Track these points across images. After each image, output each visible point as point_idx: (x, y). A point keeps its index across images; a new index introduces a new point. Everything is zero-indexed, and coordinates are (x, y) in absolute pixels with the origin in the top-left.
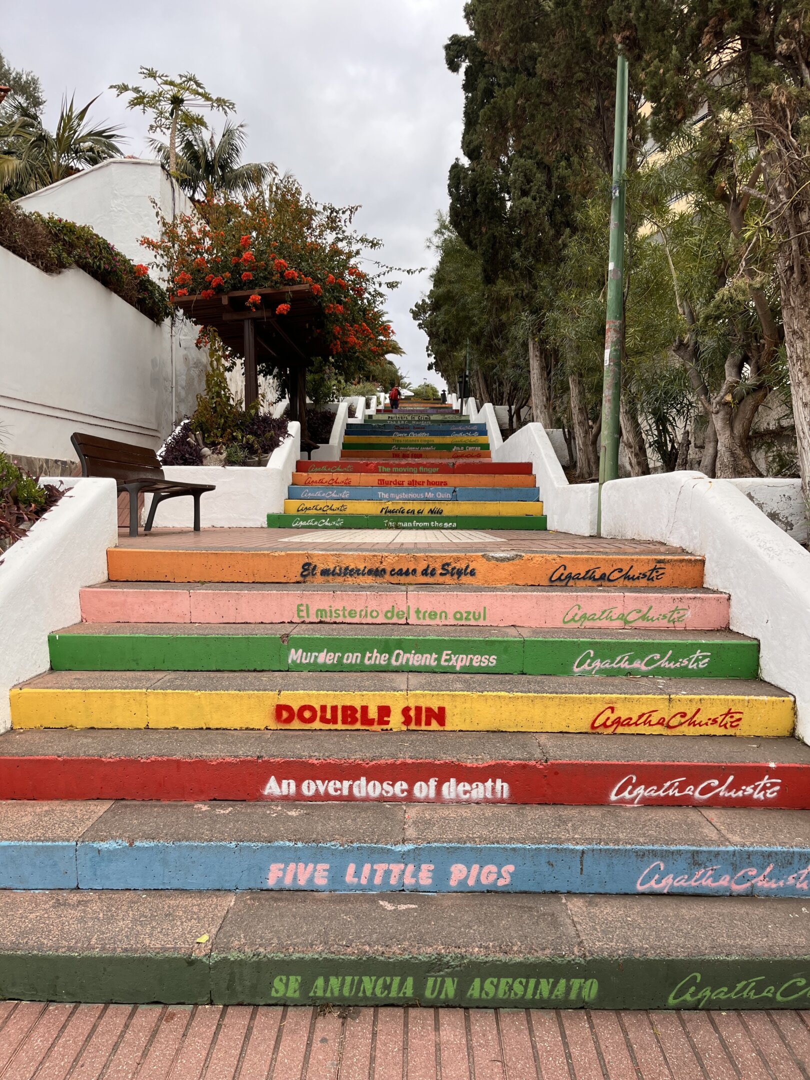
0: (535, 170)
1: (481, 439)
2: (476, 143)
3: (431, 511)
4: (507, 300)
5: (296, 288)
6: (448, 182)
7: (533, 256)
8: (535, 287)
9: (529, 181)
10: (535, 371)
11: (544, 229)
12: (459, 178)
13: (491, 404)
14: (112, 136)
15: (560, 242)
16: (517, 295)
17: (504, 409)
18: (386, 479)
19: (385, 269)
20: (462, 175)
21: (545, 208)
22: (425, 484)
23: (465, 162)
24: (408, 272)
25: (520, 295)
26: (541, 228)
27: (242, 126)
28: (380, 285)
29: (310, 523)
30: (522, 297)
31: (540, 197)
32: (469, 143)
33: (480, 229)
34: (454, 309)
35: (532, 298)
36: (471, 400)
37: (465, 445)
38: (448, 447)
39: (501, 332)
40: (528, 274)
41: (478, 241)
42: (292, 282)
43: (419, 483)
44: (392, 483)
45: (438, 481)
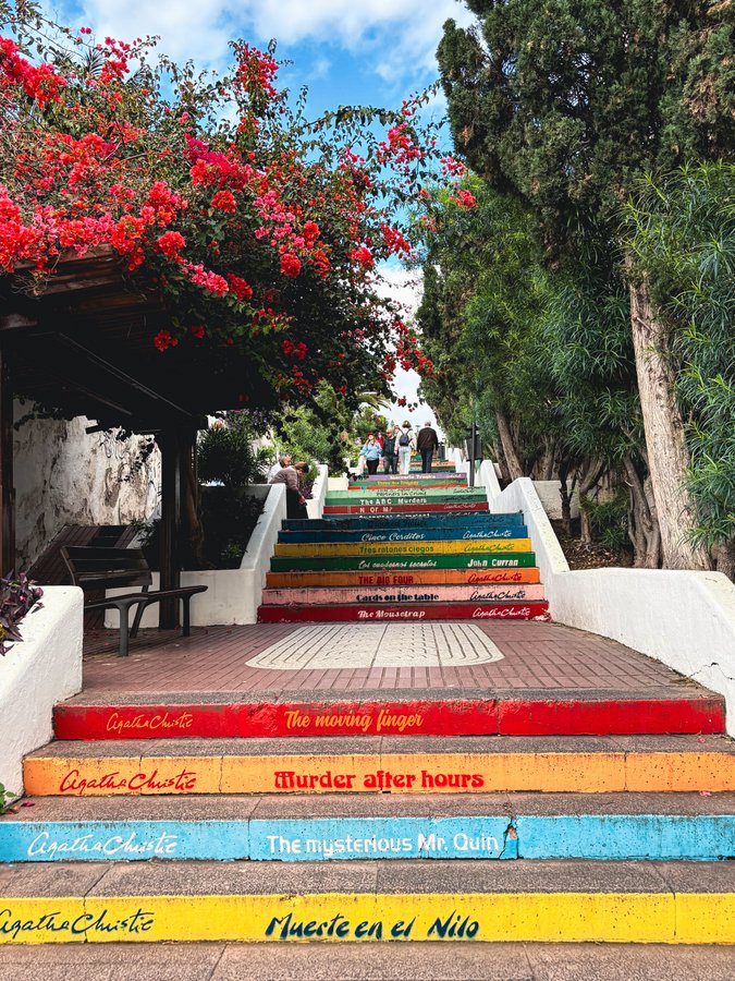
1: (518, 545)
3: (440, 927)
13: (527, 480)
17: (552, 487)
18: (299, 772)
22: (419, 781)
36: (488, 464)
37: (491, 556)
38: (457, 562)
43: (397, 784)
44: (317, 784)
45: (455, 772)
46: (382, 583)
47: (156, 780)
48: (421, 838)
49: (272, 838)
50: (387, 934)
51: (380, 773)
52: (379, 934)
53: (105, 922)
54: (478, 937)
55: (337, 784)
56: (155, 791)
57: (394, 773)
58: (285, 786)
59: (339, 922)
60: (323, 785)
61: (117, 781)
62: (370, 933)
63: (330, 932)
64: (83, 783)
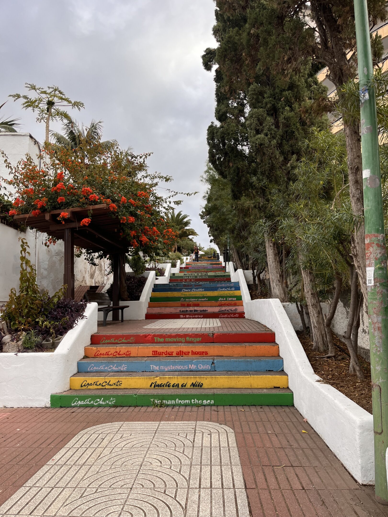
0: (265, 115)
1: (236, 293)
2: (223, 110)
3: (193, 385)
4: (249, 209)
5: (97, 206)
6: (207, 137)
7: (268, 177)
8: (268, 200)
9: (261, 124)
10: (271, 256)
11: (275, 156)
12: (213, 134)
13: (241, 270)
14: (13, 124)
15: (289, 165)
16: (255, 207)
17: (249, 272)
18: (159, 351)
19: (173, 193)
20: (215, 131)
21: (275, 141)
22: (190, 354)
23: (218, 124)
24: (187, 195)
25: (257, 206)
26: (273, 155)
27: (100, 122)
28: (170, 203)
29: (87, 402)
30: (259, 207)
31: (271, 134)
32: (219, 111)
33: (229, 164)
34: (218, 215)
35: (266, 208)
36: (231, 263)
37: (226, 297)
38: (215, 298)
39: (246, 227)
40: (263, 191)
41: (227, 173)
42: (96, 203)
43: (185, 354)
44: (163, 354)
45: (200, 351)
46: (189, 306)
47: (120, 353)
48: (190, 365)
49: (151, 366)
50: (180, 386)
51: (180, 351)
52: (178, 387)
53: (110, 383)
54: (203, 387)
55: (169, 354)
56: (120, 356)
57: (184, 351)
58: (155, 354)
59: (168, 383)
60: (165, 354)
61: (110, 354)
62: (176, 386)
63: (166, 386)
64: (101, 354)
